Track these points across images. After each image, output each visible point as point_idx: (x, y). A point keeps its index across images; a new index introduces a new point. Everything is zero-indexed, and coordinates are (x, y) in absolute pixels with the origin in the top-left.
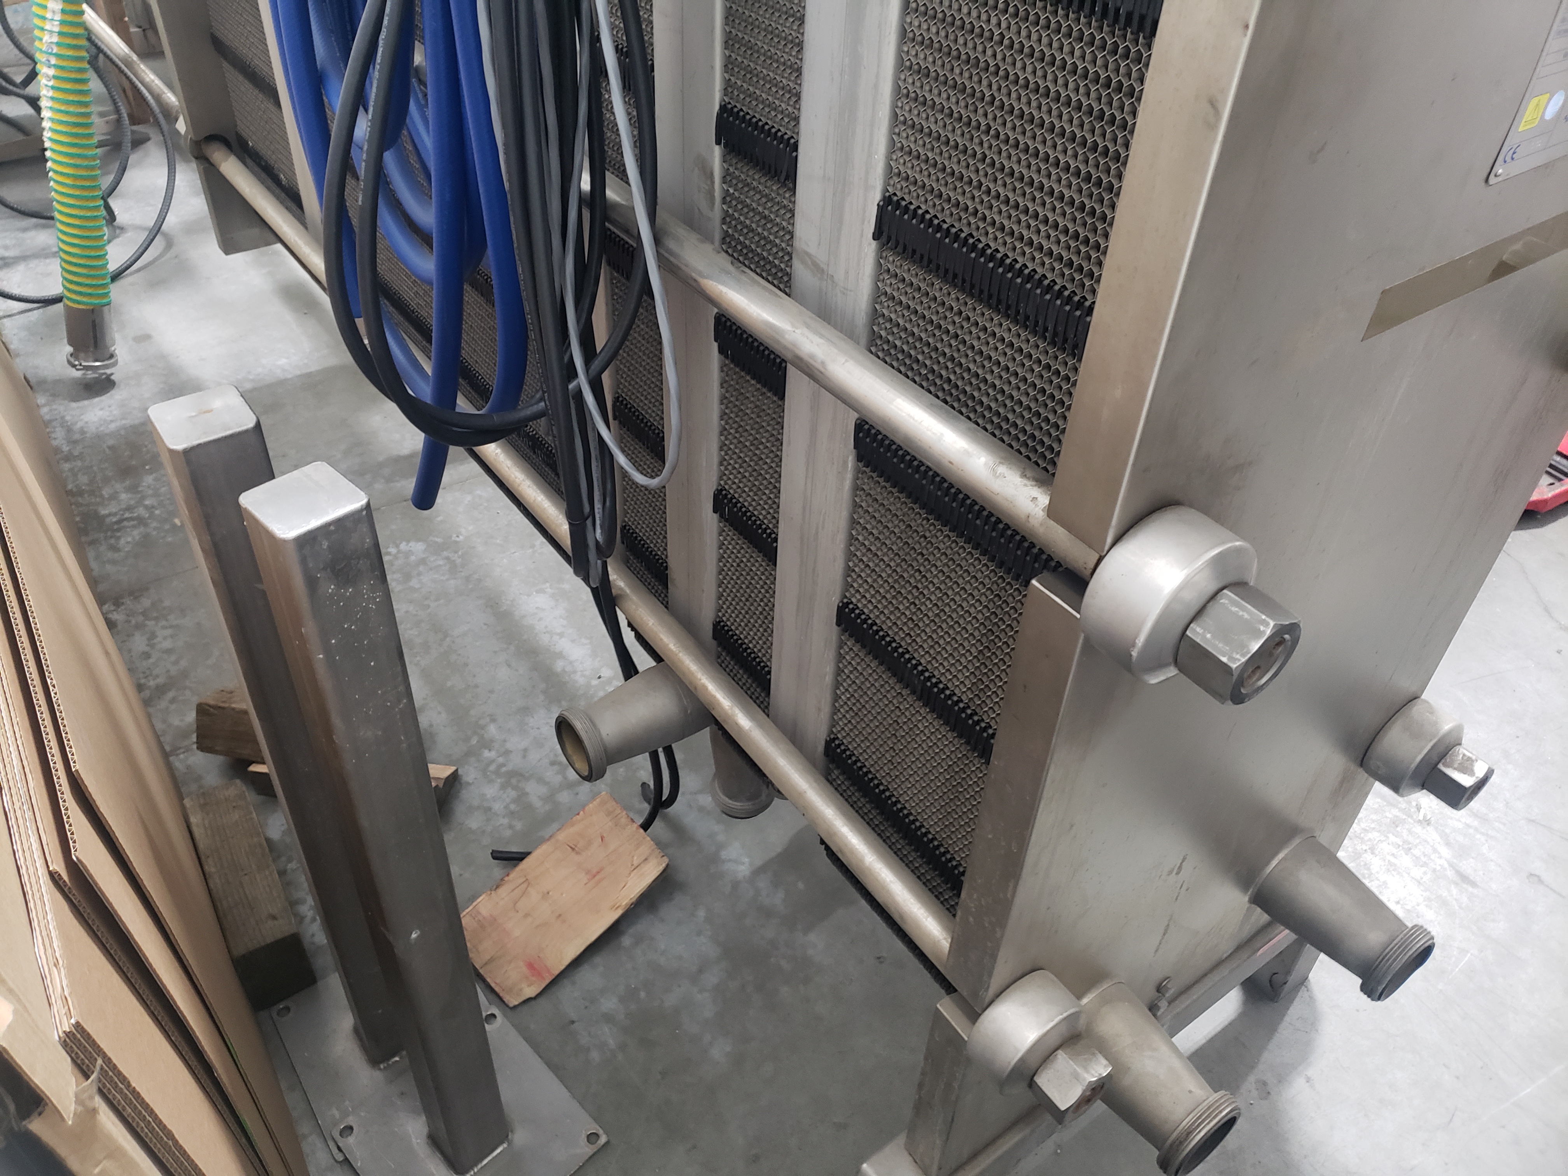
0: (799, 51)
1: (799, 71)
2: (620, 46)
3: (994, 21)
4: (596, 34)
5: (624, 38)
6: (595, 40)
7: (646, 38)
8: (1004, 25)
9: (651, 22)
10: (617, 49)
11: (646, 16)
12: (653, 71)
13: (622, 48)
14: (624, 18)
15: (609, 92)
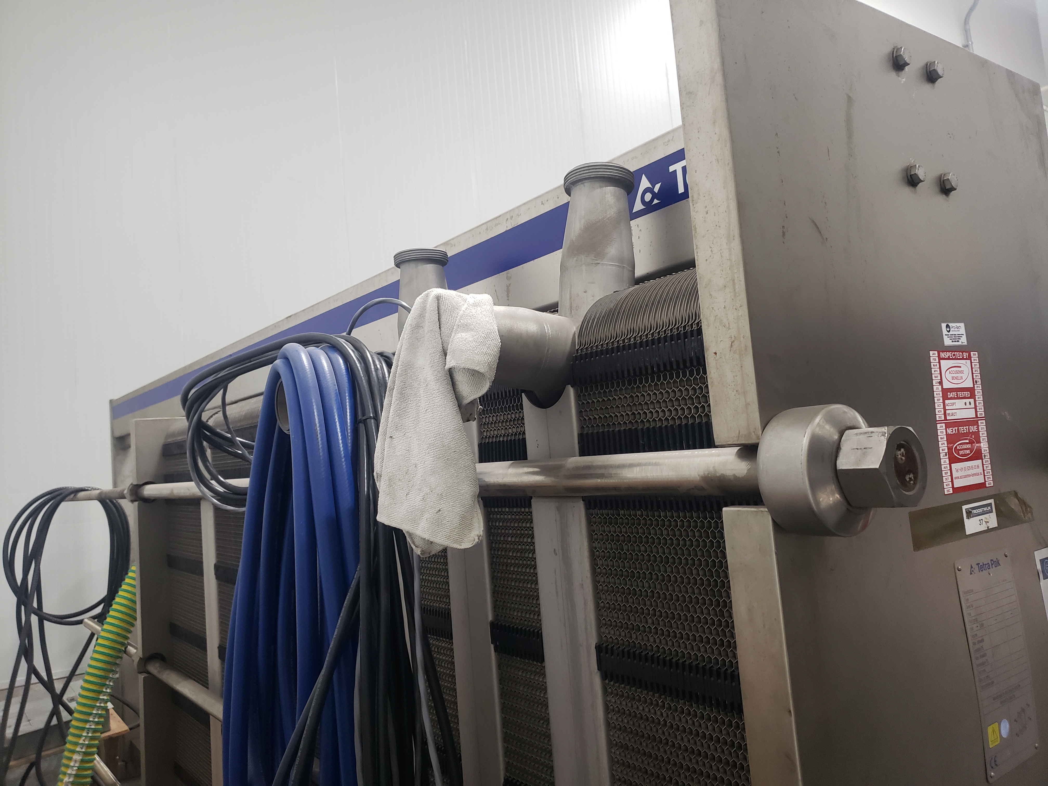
0: (549, 740)
1: (550, 753)
2: (440, 747)
3: (658, 713)
4: (425, 740)
5: (442, 741)
6: (425, 743)
7: (455, 740)
8: (665, 715)
9: (458, 730)
10: (438, 749)
11: (455, 726)
12: (461, 760)
13: (441, 748)
14: (441, 729)
15: (433, 777)
